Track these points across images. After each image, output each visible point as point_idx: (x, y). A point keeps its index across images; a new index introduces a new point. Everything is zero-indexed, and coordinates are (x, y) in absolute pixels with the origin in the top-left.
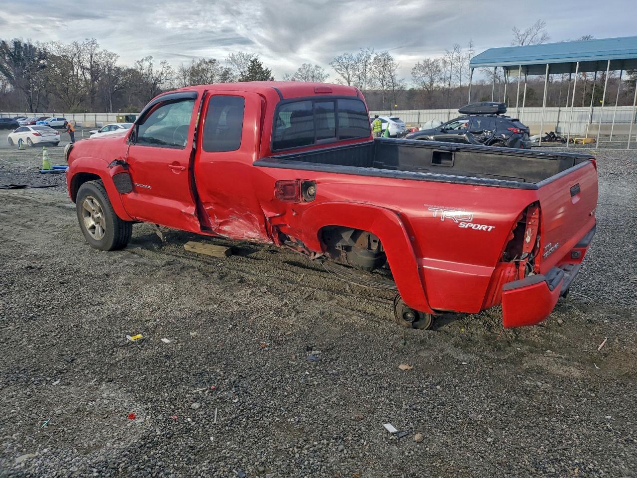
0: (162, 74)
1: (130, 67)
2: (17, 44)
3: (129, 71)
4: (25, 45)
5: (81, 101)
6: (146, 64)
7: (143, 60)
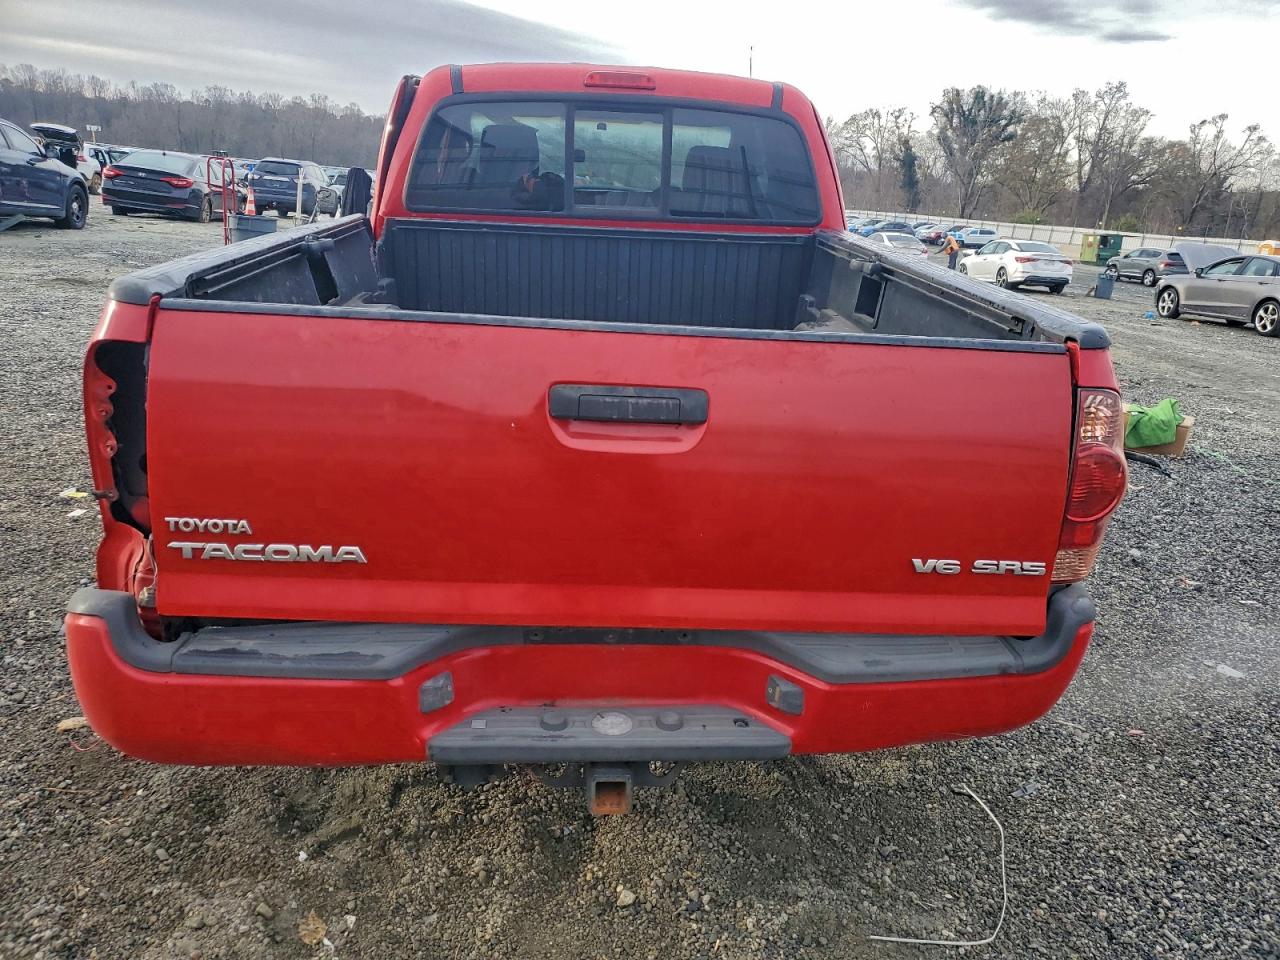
0: (1240, 153)
1: (1175, 138)
2: (979, 95)
3: (1172, 145)
4: (992, 97)
5: (1052, 203)
6: (1208, 132)
7: (1203, 122)
